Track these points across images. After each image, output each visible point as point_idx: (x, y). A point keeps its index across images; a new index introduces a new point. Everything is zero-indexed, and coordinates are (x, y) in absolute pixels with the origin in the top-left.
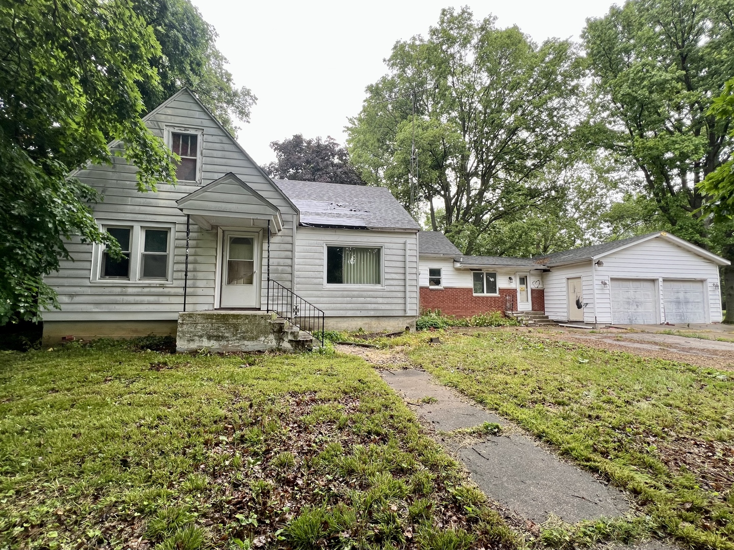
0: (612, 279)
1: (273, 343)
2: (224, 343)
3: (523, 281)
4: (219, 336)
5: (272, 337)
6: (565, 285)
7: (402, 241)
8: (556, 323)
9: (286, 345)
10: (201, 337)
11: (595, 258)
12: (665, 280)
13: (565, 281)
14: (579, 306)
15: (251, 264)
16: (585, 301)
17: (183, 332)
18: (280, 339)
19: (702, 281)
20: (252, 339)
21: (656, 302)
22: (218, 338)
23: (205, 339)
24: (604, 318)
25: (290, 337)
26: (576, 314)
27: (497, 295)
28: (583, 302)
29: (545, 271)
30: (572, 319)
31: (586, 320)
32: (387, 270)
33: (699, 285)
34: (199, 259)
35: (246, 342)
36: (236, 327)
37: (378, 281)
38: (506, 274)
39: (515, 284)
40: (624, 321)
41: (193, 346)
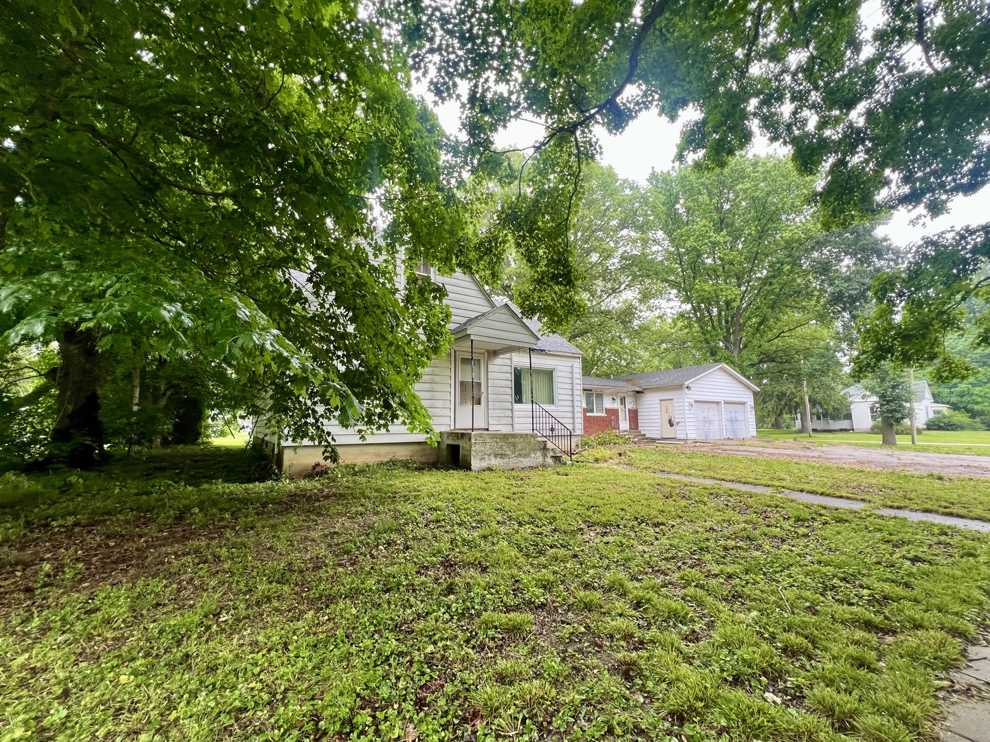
0: (696, 401)
1: (540, 460)
2: (506, 460)
3: (623, 401)
4: (502, 455)
5: (539, 453)
6: (658, 406)
7: (570, 364)
8: (653, 440)
9: (549, 461)
10: (489, 455)
11: (686, 383)
12: (726, 403)
13: (658, 402)
14: (671, 425)
15: (479, 384)
16: (677, 420)
17: (476, 451)
18: (545, 456)
19: (744, 404)
20: (527, 456)
21: (720, 420)
22: (502, 456)
23: (492, 457)
24: (692, 435)
25: (552, 454)
26: (668, 432)
27: (604, 414)
28: (675, 421)
29: (638, 392)
30: (664, 436)
31: (678, 436)
32: (560, 391)
33: (742, 406)
34: (437, 379)
35: (522, 459)
36: (514, 445)
37: (552, 401)
38: (610, 394)
39: (616, 405)
40: (703, 438)
41: (485, 464)
